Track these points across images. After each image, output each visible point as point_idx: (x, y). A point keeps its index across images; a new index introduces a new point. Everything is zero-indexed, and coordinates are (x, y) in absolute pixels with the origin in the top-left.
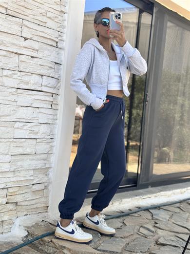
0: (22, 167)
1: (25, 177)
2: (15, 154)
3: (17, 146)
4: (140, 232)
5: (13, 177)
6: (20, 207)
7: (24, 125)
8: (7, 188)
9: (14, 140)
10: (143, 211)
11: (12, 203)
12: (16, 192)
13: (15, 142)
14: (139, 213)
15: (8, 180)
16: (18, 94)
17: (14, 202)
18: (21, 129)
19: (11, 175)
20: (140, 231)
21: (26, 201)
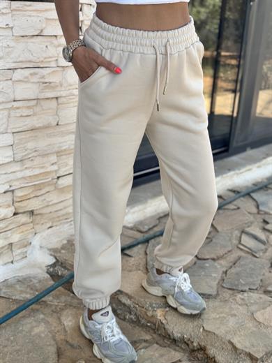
0: (36, 151)
1: (42, 167)
2: (20, 129)
3: (21, 116)
4: (243, 245)
5: (21, 171)
6: (39, 217)
7: (31, 74)
8: (13, 191)
9: (16, 104)
10: (242, 199)
11: (24, 212)
12: (29, 194)
13: (18, 108)
14: (235, 203)
15: (12, 177)
16: (14, 13)
17: (28, 212)
18: (26, 82)
19: (16, 167)
20: (242, 242)
21: (48, 206)
